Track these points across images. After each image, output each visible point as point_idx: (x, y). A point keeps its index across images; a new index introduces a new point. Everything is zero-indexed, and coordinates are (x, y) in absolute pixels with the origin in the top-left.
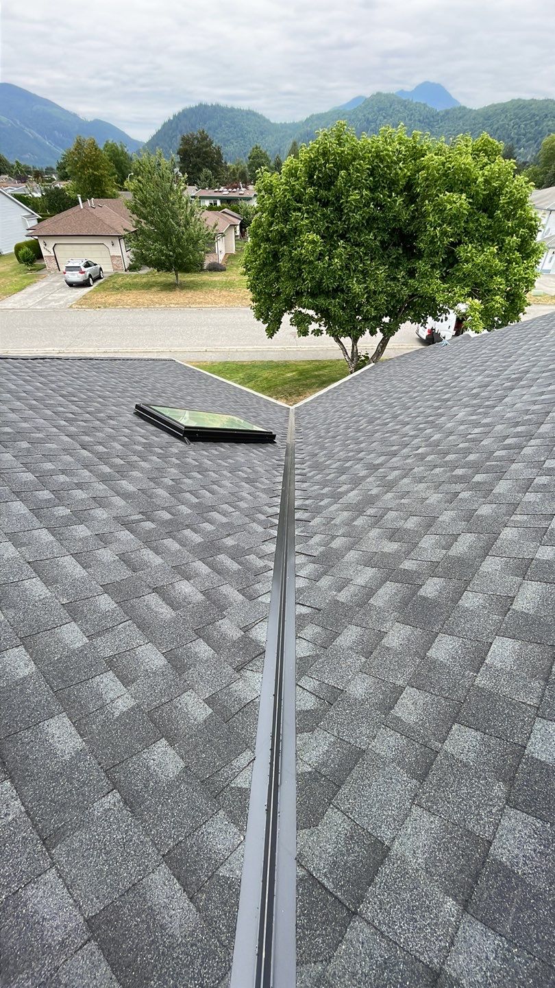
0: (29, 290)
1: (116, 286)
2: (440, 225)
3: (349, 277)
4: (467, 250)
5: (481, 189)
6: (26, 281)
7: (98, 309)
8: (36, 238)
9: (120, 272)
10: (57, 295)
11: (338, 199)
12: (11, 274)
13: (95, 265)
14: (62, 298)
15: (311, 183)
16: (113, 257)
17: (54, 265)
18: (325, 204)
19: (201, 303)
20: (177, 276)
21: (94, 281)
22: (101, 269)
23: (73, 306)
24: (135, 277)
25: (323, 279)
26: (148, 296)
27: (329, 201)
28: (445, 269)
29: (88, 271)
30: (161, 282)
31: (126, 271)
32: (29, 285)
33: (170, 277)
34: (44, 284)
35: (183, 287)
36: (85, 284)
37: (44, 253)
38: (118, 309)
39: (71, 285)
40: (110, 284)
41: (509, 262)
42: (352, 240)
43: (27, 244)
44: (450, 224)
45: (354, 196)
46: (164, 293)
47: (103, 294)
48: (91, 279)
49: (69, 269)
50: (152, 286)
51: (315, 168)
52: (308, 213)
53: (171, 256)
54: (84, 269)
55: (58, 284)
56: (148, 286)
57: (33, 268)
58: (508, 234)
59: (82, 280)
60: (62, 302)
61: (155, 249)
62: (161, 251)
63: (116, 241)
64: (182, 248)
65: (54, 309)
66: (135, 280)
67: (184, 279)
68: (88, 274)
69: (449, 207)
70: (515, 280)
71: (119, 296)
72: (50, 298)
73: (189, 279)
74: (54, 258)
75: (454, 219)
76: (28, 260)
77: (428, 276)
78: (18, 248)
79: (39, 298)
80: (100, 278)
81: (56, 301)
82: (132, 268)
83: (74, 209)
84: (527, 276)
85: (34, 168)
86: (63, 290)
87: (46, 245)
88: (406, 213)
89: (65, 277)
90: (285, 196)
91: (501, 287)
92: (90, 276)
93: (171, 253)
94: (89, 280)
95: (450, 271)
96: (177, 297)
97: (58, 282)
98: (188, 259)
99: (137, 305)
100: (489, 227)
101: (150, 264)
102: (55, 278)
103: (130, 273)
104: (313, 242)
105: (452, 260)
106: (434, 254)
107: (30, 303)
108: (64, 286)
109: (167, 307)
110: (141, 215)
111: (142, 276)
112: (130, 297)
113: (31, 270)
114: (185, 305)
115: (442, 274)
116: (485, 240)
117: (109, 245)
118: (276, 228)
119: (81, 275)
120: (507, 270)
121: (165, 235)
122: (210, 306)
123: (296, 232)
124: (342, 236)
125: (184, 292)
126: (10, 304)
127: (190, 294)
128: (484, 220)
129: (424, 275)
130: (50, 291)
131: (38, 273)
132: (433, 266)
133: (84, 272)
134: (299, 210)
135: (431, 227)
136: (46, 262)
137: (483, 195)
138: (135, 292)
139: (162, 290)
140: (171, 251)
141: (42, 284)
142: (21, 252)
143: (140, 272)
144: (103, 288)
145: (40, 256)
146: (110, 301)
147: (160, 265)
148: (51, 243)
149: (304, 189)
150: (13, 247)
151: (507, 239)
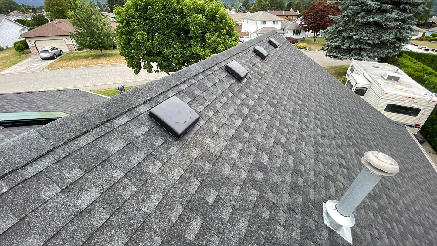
0: (20, 63)
1: (69, 57)
2: (195, 27)
3: (163, 48)
4: (208, 35)
5: (209, 13)
6: (19, 59)
7: (58, 69)
8: (25, 39)
9: (73, 51)
10: (36, 65)
11: (151, 17)
12: (11, 57)
13: (58, 49)
14: (37, 66)
15: (137, 10)
16: (68, 45)
17: (35, 50)
18: (145, 19)
19: (114, 62)
20: (102, 52)
21: (57, 56)
22: (61, 51)
23: (44, 69)
24: (81, 53)
25: (151, 49)
26: (86, 62)
27: (147, 18)
28: (202, 43)
29: (53, 52)
30: (93, 55)
31: (76, 50)
32: (20, 61)
33: (98, 52)
34: (29, 60)
35: (105, 56)
36: (52, 58)
37: (30, 45)
38: (69, 68)
39: (44, 59)
40: (67, 57)
41: (225, 39)
42: (161, 33)
43: (20, 42)
44: (199, 26)
45: (157, 16)
46: (95, 59)
47: (62, 62)
48: (55, 56)
49: (42, 52)
50: (89, 57)
51: (138, 5)
52: (138, 23)
53: (96, 43)
54: (50, 51)
55: (37, 59)
56: (87, 57)
57: (24, 53)
58: (222, 29)
59: (50, 57)
60: (38, 68)
61: (87, 40)
62: (90, 41)
63: (69, 38)
64: (101, 39)
65: (33, 71)
66: (80, 55)
67: (106, 53)
68: (53, 53)
69: (196, 19)
70: (227, 46)
71: (70, 62)
72: (31, 66)
73: (109, 53)
74: (35, 47)
75: (200, 24)
76: (20, 49)
77: (196, 46)
78: (15, 44)
79: (25, 67)
80: (61, 55)
81: (34, 67)
82: (78, 49)
83: (46, 25)
84: (231, 44)
85: (33, 6)
86: (39, 62)
87: (30, 41)
88: (182, 22)
89: (40, 56)
90: (126, 16)
91: (223, 49)
92: (54, 54)
93: (96, 42)
94: (54, 56)
95: (204, 43)
96: (102, 60)
97: (38, 58)
98: (105, 44)
99: (80, 66)
100: (215, 27)
101: (87, 47)
102: (36, 57)
103: (78, 51)
104: (142, 34)
105: (203, 40)
106: (196, 37)
107: (20, 70)
108: (40, 60)
109: (96, 66)
110: (78, 25)
111: (84, 53)
112: (76, 63)
113: (23, 54)
114: (105, 64)
115: (201, 45)
116: (214, 32)
117: (66, 40)
118: (125, 29)
119: (49, 54)
120: (224, 42)
121: (92, 34)
122: (118, 63)
123: (134, 30)
124: (157, 32)
125: (106, 58)
126: (8, 71)
127: (108, 59)
128: (213, 24)
129: (195, 46)
130: (32, 63)
131: (27, 55)
132: (197, 42)
133: (51, 53)
134: (134, 21)
135: (192, 27)
136: (31, 49)
137: (210, 15)
138: (79, 60)
139: (94, 58)
140: (95, 41)
141: (28, 60)
142: (16, 46)
143: (84, 51)
144: (62, 59)
145: (27, 47)
146: (65, 65)
147: (91, 47)
148: (33, 41)
149: (134, 13)
150: (13, 44)
151: (222, 31)
